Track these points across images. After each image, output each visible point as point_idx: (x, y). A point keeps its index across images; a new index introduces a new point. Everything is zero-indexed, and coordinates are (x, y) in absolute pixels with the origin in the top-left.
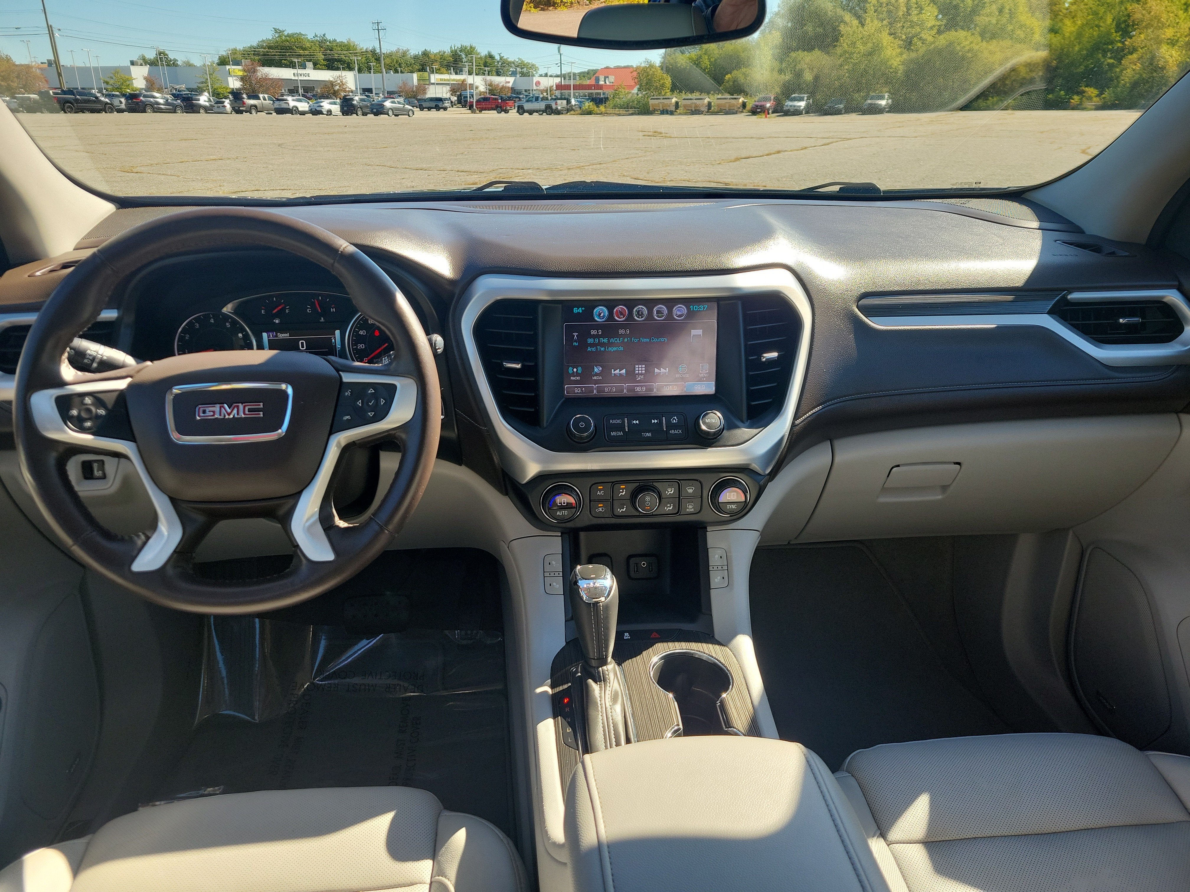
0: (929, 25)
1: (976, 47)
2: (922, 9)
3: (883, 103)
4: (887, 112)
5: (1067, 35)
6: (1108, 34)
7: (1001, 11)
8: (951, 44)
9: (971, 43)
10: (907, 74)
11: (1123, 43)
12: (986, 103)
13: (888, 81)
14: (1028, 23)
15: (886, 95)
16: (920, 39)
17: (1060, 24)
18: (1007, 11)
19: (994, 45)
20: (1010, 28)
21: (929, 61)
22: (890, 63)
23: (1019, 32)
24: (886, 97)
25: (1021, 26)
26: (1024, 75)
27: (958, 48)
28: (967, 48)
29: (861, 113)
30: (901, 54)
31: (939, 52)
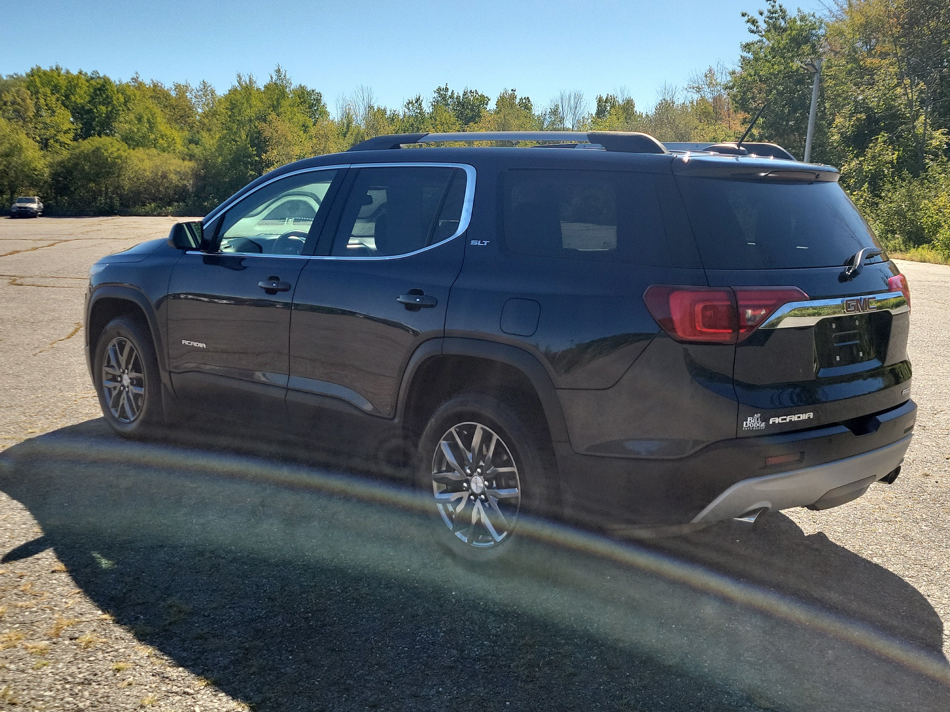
0: (65, 129)
1: (124, 154)
2: (54, 112)
3: (34, 206)
4: (40, 216)
5: (207, 146)
6: (246, 149)
7: (140, 120)
8: (98, 149)
9: (119, 150)
10: (55, 176)
11: (260, 157)
12: (144, 209)
13: (34, 184)
14: (168, 133)
15: (36, 198)
16: (56, 141)
17: (198, 136)
18: (146, 121)
19: (140, 152)
20: (152, 137)
21: (77, 164)
22: (33, 165)
23: (161, 141)
24: (36, 200)
25: (162, 136)
26: (177, 183)
27: (106, 154)
28: (116, 154)
29: (9, 217)
30: (44, 157)
31: (86, 157)
